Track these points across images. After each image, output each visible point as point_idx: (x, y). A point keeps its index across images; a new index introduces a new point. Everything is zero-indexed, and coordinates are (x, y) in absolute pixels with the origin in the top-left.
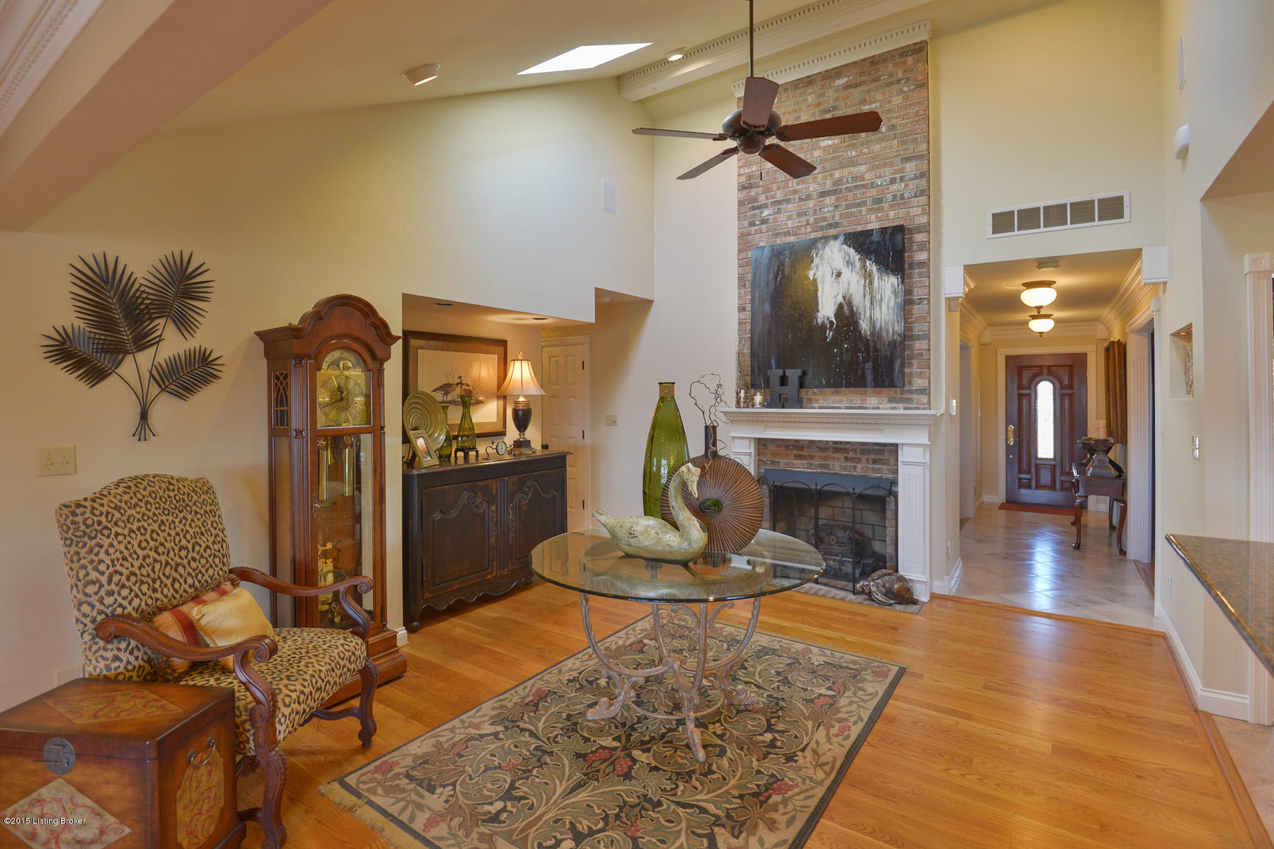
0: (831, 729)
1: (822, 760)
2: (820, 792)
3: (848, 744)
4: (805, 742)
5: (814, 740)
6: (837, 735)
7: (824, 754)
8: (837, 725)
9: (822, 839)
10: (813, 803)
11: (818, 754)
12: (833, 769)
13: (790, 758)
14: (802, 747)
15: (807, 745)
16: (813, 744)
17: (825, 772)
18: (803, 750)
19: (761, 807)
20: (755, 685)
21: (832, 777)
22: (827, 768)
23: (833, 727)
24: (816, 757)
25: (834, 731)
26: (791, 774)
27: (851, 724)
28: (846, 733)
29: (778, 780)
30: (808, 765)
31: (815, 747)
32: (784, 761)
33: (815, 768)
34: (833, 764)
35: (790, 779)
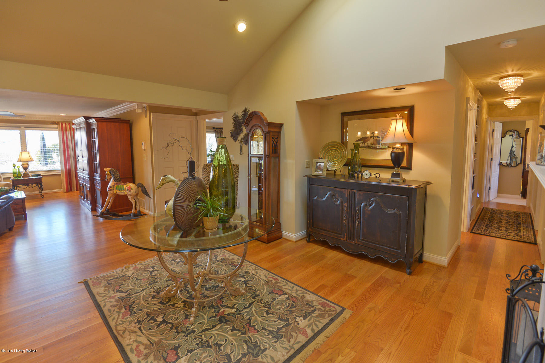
0: (144, 347)
1: (127, 332)
2: (112, 324)
3: (127, 349)
4: (144, 331)
5: (142, 335)
6: (137, 347)
7: (130, 335)
8: (145, 352)
9: (95, 317)
10: (110, 320)
11: (132, 332)
12: (119, 334)
13: (139, 322)
14: (142, 329)
15: (141, 331)
16: (140, 333)
17: (120, 330)
18: (140, 329)
19: (123, 306)
20: (210, 329)
21: (115, 332)
22: (121, 332)
23: (145, 349)
24: (131, 331)
25: (141, 348)
26: (130, 319)
27: (140, 359)
28: (135, 352)
29: (131, 314)
30: (129, 326)
31: (137, 334)
32: (139, 319)
33: (125, 328)
34: (121, 336)
35: (128, 318)
